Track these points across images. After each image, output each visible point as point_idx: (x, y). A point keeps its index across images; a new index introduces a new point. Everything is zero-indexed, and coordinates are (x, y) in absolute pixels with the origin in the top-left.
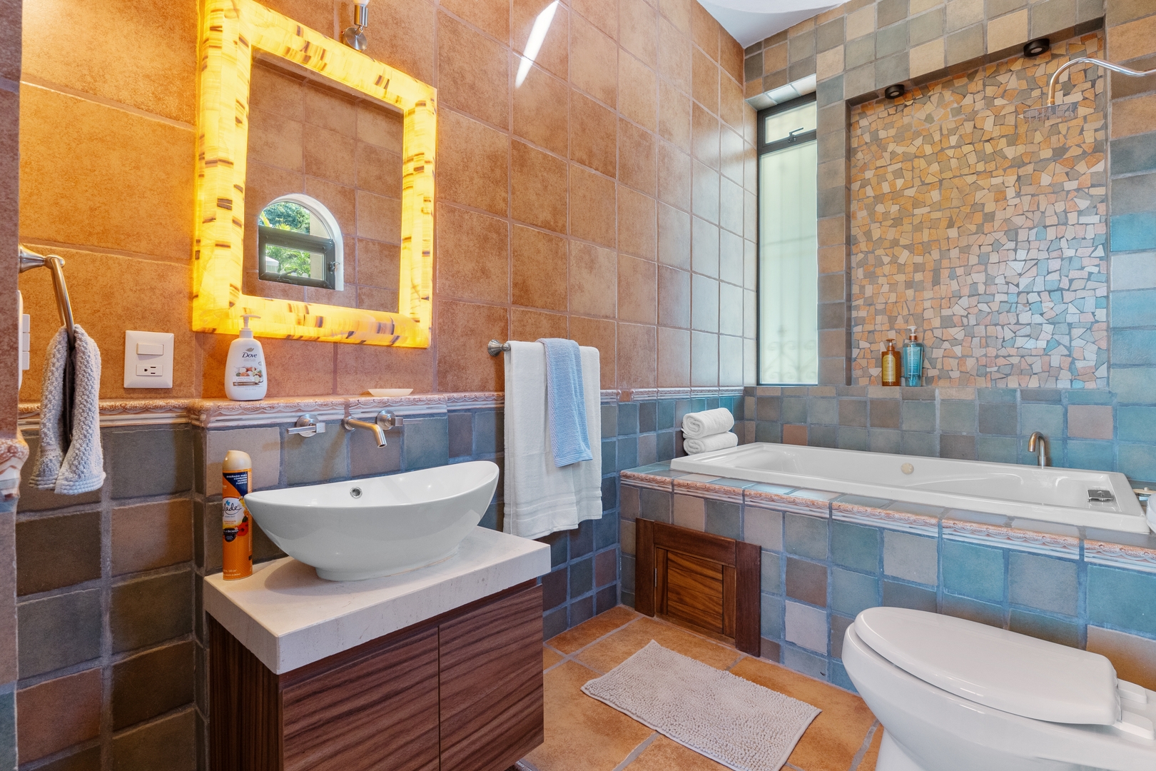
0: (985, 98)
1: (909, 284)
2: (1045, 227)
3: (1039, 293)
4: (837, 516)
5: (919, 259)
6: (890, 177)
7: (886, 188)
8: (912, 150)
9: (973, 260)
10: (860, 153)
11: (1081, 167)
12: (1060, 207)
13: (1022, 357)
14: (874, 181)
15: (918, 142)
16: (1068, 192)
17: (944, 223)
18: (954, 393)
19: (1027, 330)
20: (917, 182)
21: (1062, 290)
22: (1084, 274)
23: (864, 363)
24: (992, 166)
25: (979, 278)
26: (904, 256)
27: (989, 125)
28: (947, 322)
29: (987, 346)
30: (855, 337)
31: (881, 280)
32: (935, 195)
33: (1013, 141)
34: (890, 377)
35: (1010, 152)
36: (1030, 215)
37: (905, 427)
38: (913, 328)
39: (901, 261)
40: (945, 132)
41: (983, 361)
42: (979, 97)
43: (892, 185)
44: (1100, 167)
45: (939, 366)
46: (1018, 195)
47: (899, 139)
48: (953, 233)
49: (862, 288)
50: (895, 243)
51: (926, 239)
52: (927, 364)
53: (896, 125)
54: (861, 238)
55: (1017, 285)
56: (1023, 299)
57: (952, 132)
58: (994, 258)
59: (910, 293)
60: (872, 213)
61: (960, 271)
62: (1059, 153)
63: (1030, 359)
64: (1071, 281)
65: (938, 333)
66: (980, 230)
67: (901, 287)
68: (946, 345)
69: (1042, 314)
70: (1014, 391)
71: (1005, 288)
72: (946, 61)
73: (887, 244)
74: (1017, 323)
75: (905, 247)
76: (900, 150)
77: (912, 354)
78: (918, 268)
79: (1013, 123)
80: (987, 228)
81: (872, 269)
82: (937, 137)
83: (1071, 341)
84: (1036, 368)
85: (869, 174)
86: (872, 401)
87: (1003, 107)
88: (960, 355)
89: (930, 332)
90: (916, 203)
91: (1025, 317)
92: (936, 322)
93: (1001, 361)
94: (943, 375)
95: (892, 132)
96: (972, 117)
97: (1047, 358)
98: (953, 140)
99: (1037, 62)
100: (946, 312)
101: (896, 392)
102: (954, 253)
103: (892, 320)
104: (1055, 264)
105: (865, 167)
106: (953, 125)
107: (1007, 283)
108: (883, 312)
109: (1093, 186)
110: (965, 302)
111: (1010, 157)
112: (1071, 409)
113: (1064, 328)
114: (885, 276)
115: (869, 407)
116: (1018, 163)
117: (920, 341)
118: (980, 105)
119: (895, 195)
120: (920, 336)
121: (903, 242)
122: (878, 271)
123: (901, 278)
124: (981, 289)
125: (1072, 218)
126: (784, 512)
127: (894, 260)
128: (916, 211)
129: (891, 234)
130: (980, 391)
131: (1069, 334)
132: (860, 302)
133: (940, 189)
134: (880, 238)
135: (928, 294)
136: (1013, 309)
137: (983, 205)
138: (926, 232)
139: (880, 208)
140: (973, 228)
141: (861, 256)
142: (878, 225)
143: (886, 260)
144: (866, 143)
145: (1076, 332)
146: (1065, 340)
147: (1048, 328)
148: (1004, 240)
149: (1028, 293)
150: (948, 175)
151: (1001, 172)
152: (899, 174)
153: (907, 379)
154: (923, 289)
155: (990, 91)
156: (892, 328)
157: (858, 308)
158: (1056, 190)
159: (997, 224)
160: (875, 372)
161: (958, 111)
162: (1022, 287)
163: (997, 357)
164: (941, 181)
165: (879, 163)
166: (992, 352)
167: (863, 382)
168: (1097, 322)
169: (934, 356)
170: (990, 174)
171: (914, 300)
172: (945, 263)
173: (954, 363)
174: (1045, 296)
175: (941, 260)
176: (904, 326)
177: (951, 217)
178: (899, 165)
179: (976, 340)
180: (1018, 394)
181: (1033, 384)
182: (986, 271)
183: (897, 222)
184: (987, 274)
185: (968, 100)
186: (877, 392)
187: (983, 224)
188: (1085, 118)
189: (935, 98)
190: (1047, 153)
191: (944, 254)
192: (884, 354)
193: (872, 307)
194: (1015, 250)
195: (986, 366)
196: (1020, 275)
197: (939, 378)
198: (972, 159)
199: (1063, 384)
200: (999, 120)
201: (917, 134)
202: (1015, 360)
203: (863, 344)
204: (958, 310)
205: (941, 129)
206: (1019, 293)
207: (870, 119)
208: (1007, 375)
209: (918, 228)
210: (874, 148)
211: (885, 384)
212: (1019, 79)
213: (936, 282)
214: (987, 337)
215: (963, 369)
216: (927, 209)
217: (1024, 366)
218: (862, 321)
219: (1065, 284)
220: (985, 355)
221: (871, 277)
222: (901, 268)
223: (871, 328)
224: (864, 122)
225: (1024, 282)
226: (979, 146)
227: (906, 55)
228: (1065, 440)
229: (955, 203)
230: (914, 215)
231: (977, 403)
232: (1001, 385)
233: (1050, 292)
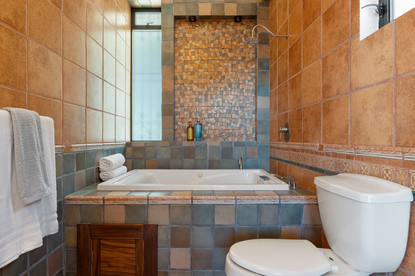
0: (222, 32)
1: (198, 100)
2: (239, 84)
3: (237, 107)
4: (195, 202)
5: (200, 90)
6: (190, 54)
7: (189, 59)
8: (198, 45)
9: (218, 93)
10: (178, 41)
11: (249, 65)
12: (243, 78)
13: (233, 130)
14: (184, 54)
15: (200, 42)
16: (246, 73)
17: (209, 77)
18: (214, 144)
19: (234, 120)
20: (200, 59)
21: (244, 107)
22: (249, 102)
23: (180, 131)
24: (224, 58)
25: (220, 100)
26: (195, 88)
27: (223, 42)
28: (210, 116)
29: (222, 126)
30: (177, 120)
31: (187, 97)
32: (206, 65)
33: (230, 51)
34: (191, 138)
35: (230, 55)
36: (235, 79)
37: (196, 158)
38: (199, 117)
39: (194, 89)
40: (209, 41)
41: (221, 131)
42: (221, 31)
43: (191, 58)
44: (254, 66)
45: (207, 133)
46: (232, 71)
47: (193, 39)
48: (212, 81)
49: (179, 99)
50: (192, 82)
51: (203, 82)
52: (203, 132)
53: (192, 33)
54: (179, 78)
55: (231, 104)
56: (233, 109)
57: (212, 42)
58: (225, 93)
59: (197, 103)
60: (183, 68)
61: (214, 96)
62: (243, 58)
63: (235, 131)
64: (246, 104)
65: (207, 120)
66: (220, 82)
67: (194, 100)
68: (209, 125)
69: (238, 115)
71: (227, 104)
72: (211, 13)
73: (189, 82)
74: (231, 118)
75: (195, 84)
76: (194, 44)
77: (198, 127)
78: (200, 93)
79: (231, 44)
80: (223, 81)
81: (183, 91)
82: (207, 43)
83: (246, 125)
84: (237, 134)
85: (182, 51)
86: (184, 147)
87: (228, 37)
88: (214, 129)
89: (204, 120)
90: (200, 67)
91: (234, 116)
92: (206, 116)
93: (227, 131)
94: (209, 137)
95: (191, 36)
96: (218, 38)
97: (239, 130)
98: (212, 45)
99: (238, 24)
100: (209, 112)
101: (192, 144)
102: (212, 89)
103: (191, 114)
104: (242, 98)
105: (180, 48)
106: (212, 39)
107: (229, 103)
108: (187, 110)
109: (252, 72)
110: (215, 108)
111: (230, 56)
112: (248, 148)
113: (244, 120)
114: (188, 95)
115: (183, 150)
116: (232, 59)
117: (201, 123)
118: (221, 34)
119: (192, 62)
120: (201, 121)
121: (195, 82)
122: (185, 93)
123: (194, 97)
124: (221, 104)
125: (247, 82)
126: (170, 205)
127: (191, 89)
128: (199, 70)
129: (190, 78)
130: (222, 142)
131: (245, 122)
132: (178, 105)
133: (208, 63)
134: (186, 79)
135: (203, 104)
136: (230, 112)
137: (222, 72)
138: (203, 79)
139: (186, 66)
140: (218, 80)
141: (179, 85)
142: (185, 73)
143: (188, 88)
144: (181, 37)
145: (248, 122)
146: (244, 124)
147: (240, 120)
148: (228, 87)
149: (234, 107)
150: (210, 58)
151: (227, 61)
152: (193, 53)
153: (196, 138)
154: (202, 102)
155: (224, 30)
156: (190, 117)
157: (177, 108)
158: (242, 71)
159: (226, 80)
160: (184, 135)
161: (213, 34)
162: (233, 104)
163: (225, 130)
164: (208, 60)
165: (186, 47)
166: (224, 128)
167: (179, 139)
168: (253, 118)
169: (205, 129)
170: (223, 61)
171: (198, 106)
172: (209, 93)
173: (212, 131)
174: (239, 108)
175: (208, 91)
176: (195, 117)
177: (211, 75)
178: (193, 50)
179: (219, 123)
180: (233, 143)
181: (236, 140)
182: (222, 97)
183: (192, 73)
184: (223, 99)
185: (217, 31)
186: (186, 144)
187: (221, 80)
188: (250, 48)
189: (206, 26)
190: (240, 58)
191: (209, 89)
192: (188, 128)
193: (183, 108)
194: (231, 91)
195: (222, 133)
196: (232, 100)
197: (207, 138)
198: (218, 54)
199: (244, 140)
200: (226, 42)
201: (200, 39)
202: (231, 131)
203: (180, 123)
204: (213, 111)
205: (208, 40)
206: (232, 107)
207: (183, 27)
208: (228, 137)
209: (200, 77)
210: (184, 40)
211: (188, 140)
212: (233, 28)
213: (206, 100)
214: (222, 122)
215: (215, 134)
216: (203, 70)
217: (233, 133)
218: (179, 113)
219: (244, 105)
220: (222, 129)
221: (183, 95)
222: (194, 92)
223: (182, 116)
224: (180, 28)
225: (233, 103)
226: (220, 50)
227: (198, 5)
228: (246, 159)
229: (213, 70)
230: (198, 72)
231: (221, 147)
232: (226, 140)
233: (240, 107)
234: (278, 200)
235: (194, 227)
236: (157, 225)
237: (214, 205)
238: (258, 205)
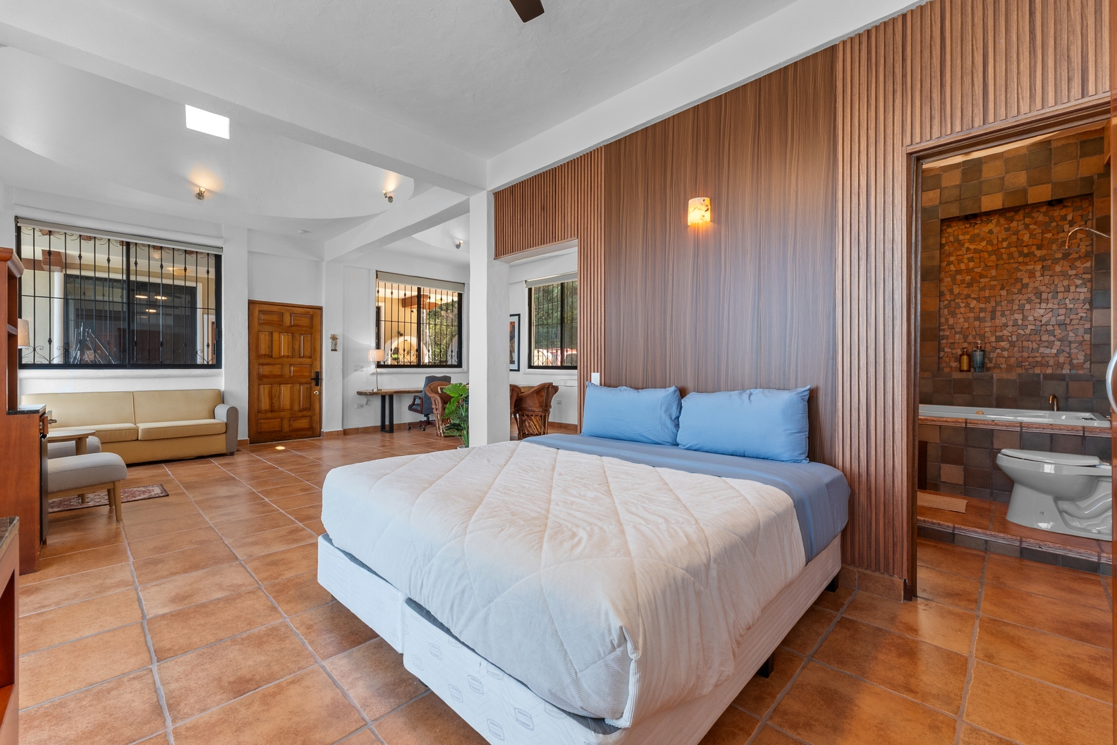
0: (1024, 224)
1: (978, 318)
2: (1057, 292)
3: (1053, 325)
4: (969, 426)
5: (983, 306)
6: (966, 261)
7: (963, 266)
8: (980, 247)
9: (1016, 307)
10: (947, 247)
11: (1078, 264)
12: (1066, 283)
13: (1043, 357)
14: (956, 262)
15: (984, 243)
16: (1071, 276)
17: (998, 288)
18: (1005, 376)
19: (1046, 344)
20: (982, 265)
21: (1066, 324)
22: (1079, 317)
23: (947, 360)
24: (1027, 259)
25: (1018, 316)
26: (973, 303)
27: (1026, 238)
28: (999, 339)
29: (1023, 351)
30: (943, 346)
31: (959, 316)
32: (993, 272)
33: (1040, 247)
34: (965, 367)
35: (1038, 253)
36: (1048, 286)
37: (975, 393)
38: (979, 342)
39: (972, 306)
40: (1000, 240)
41: (1020, 359)
42: (1020, 223)
43: (967, 265)
44: (1088, 264)
45: (994, 361)
46: (1042, 275)
47: (972, 241)
48: (1004, 293)
49: (947, 320)
50: (968, 296)
51: (987, 295)
52: (986, 361)
53: (970, 233)
54: (947, 292)
55: (1041, 321)
56: (1044, 328)
57: (1004, 240)
58: (1028, 307)
59: (977, 323)
60: (954, 280)
61: (1007, 313)
62: (1066, 256)
63: (1047, 359)
64: (1071, 320)
65: (994, 344)
66: (1020, 292)
67: (971, 320)
68: (998, 351)
69: (1054, 336)
70: (1039, 374)
71: (1034, 322)
72: (1003, 205)
73: (963, 297)
74: (1040, 340)
75: (974, 299)
76: (972, 247)
77: (978, 356)
78: (982, 310)
79: (1040, 238)
80: (1024, 291)
81: (953, 309)
82: (995, 242)
83: (1070, 350)
84: (1051, 363)
85: (952, 259)
86: (954, 380)
87: (1035, 229)
88: (1006, 356)
89: (989, 345)
90: (982, 276)
91: (1045, 338)
92: (993, 339)
93: (1031, 360)
94: (997, 366)
95: (968, 237)
96: (1017, 233)
97: (1057, 358)
98: (1005, 244)
99: (1055, 208)
100: (998, 334)
101: (969, 375)
102: (1004, 303)
103: (965, 337)
104: (1062, 311)
105: (950, 255)
106: (1005, 237)
107: (1035, 320)
108: (960, 333)
109: (1084, 273)
110: (1010, 329)
111: (1038, 256)
112: (1070, 383)
113: (1067, 343)
114: (961, 313)
115: (952, 383)
116: (1043, 259)
117: (983, 349)
118: (1021, 227)
119: (969, 271)
120: (983, 346)
121: (973, 296)
122: (957, 311)
123: (972, 315)
124: (1020, 322)
125: (1072, 289)
126: (940, 426)
127: (967, 305)
128: (981, 280)
129: (966, 292)
130: (1020, 375)
131: (1070, 346)
132: (946, 327)
133: (996, 269)
134: (959, 293)
135: (988, 324)
136: (1038, 333)
137: (1022, 279)
138: (987, 292)
139: (959, 277)
140: (1016, 291)
141: (946, 302)
142: (958, 286)
143: (962, 305)
144: (951, 242)
145: (1073, 345)
146: (1067, 349)
147: (1058, 343)
148: (1033, 298)
149: (1047, 325)
150: (1000, 262)
151: (1033, 263)
152: (971, 259)
153: (975, 369)
154: (985, 321)
155: (1027, 220)
156: (965, 342)
157: (944, 330)
158: (1064, 274)
159: (1029, 290)
160: (954, 364)
161: (1007, 230)
162: (1043, 322)
163: (1028, 357)
164: (997, 265)
165: (958, 253)
166: (1025, 355)
167: (947, 370)
168: (1085, 341)
169: (991, 356)
170: (1027, 264)
171: (979, 327)
172: (999, 308)
173: (1003, 360)
174: (1057, 327)
175: (996, 306)
176: (973, 341)
177: (1003, 285)
178: (972, 255)
179: (1016, 349)
180: (1042, 376)
181: (1049, 371)
182: (1023, 313)
183: (970, 285)
184: (1023, 315)
185: (1014, 224)
186: (957, 375)
187: (1021, 289)
188: (1081, 239)
189: (994, 221)
190: (1059, 255)
191: (1000, 303)
192: (961, 355)
193: (953, 330)
194: (1040, 303)
195: (1022, 362)
196: (1042, 316)
197: (994, 368)
198: (1016, 255)
199: (1066, 371)
200: (1032, 236)
201: (982, 239)
202: (1039, 359)
203: (947, 350)
204: (1005, 332)
205: (998, 238)
206: (1042, 325)
207: (954, 229)
208: (1034, 367)
209: (983, 289)
210: (956, 244)
211: (961, 371)
212: (1044, 216)
213: (993, 318)
214: (1023, 347)
215: (1009, 363)
216: (989, 279)
217: (1044, 362)
218: (947, 338)
219: (1068, 321)
220: (1022, 356)
221: (953, 314)
222: (972, 310)
223: (952, 341)
224: (950, 230)
225: (1044, 320)
226: (1020, 249)
227: (980, 199)
228: (1067, 399)
229: (1005, 277)
230: (980, 282)
231: (1018, 380)
232: (1031, 372)
233: (1059, 325)
234: (1082, 432)
235: (968, 448)
236: (927, 442)
237: (992, 430)
238: (1051, 435)
